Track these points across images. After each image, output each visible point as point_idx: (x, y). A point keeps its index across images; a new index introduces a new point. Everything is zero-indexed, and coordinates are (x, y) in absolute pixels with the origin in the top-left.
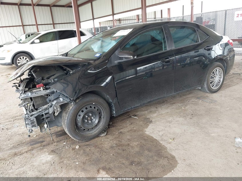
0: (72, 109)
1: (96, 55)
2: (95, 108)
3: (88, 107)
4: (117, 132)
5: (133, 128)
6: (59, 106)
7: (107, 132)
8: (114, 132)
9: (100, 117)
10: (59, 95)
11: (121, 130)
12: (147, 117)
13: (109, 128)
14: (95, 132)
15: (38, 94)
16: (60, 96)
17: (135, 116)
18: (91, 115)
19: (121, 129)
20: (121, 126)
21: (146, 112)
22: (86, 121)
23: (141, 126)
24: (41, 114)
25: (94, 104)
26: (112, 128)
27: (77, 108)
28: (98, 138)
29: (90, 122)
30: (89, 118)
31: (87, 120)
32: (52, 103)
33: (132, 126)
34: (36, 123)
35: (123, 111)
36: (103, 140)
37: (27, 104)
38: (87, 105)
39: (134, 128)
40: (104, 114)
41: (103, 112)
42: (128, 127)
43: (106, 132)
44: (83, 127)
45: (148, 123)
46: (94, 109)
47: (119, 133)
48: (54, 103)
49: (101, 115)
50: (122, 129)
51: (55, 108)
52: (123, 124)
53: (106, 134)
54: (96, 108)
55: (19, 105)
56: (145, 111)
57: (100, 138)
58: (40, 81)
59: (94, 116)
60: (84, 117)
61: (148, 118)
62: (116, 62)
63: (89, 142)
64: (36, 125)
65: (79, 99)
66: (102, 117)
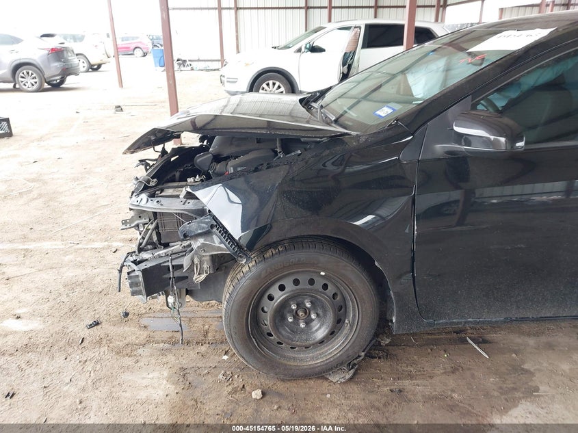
0: (247, 272)
1: (378, 113)
2: (325, 287)
3: (303, 279)
4: (386, 386)
5: (453, 391)
6: (208, 258)
7: (356, 370)
8: (379, 382)
9: (339, 322)
10: (212, 226)
11: (406, 384)
12: (526, 366)
13: (369, 356)
14: (312, 358)
15: (161, 207)
16: (215, 230)
17: (482, 342)
18: (308, 305)
19: (406, 378)
20: (414, 363)
21: (532, 341)
22: (290, 319)
23: (487, 395)
24: (164, 263)
25: (323, 274)
26: (381, 363)
27: (263, 276)
28: (320, 381)
29: (302, 325)
30: (301, 313)
31: (296, 316)
32: (192, 242)
33: (451, 382)
34: (142, 287)
35: (430, 325)
36: (328, 396)
37: (144, 224)
38: (298, 272)
39: (455, 396)
40: (354, 316)
41: (354, 307)
42: (436, 380)
43: (352, 372)
44: (276, 334)
45: (517, 394)
46: (321, 289)
47: (391, 391)
48: (196, 244)
49: (346, 314)
50: (411, 376)
51: (196, 261)
52: (425, 359)
53: (351, 379)
54: (331, 289)
55: (125, 222)
56: (529, 335)
57: (326, 384)
58: (208, 164)
59: (320, 312)
60: (284, 305)
61: (527, 371)
62: (440, 148)
63: (288, 385)
64: (144, 292)
65: (275, 248)
66: (347, 321)
